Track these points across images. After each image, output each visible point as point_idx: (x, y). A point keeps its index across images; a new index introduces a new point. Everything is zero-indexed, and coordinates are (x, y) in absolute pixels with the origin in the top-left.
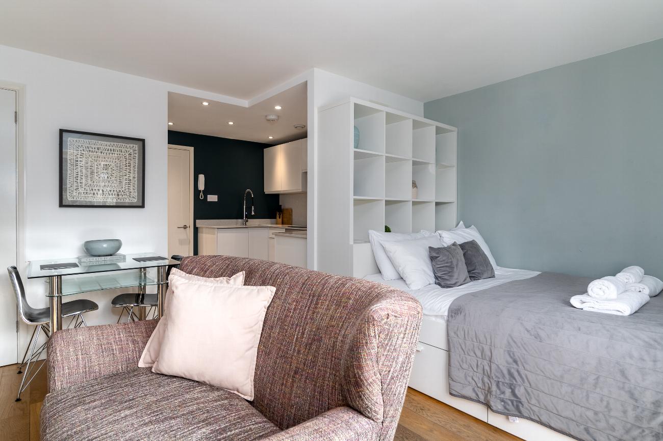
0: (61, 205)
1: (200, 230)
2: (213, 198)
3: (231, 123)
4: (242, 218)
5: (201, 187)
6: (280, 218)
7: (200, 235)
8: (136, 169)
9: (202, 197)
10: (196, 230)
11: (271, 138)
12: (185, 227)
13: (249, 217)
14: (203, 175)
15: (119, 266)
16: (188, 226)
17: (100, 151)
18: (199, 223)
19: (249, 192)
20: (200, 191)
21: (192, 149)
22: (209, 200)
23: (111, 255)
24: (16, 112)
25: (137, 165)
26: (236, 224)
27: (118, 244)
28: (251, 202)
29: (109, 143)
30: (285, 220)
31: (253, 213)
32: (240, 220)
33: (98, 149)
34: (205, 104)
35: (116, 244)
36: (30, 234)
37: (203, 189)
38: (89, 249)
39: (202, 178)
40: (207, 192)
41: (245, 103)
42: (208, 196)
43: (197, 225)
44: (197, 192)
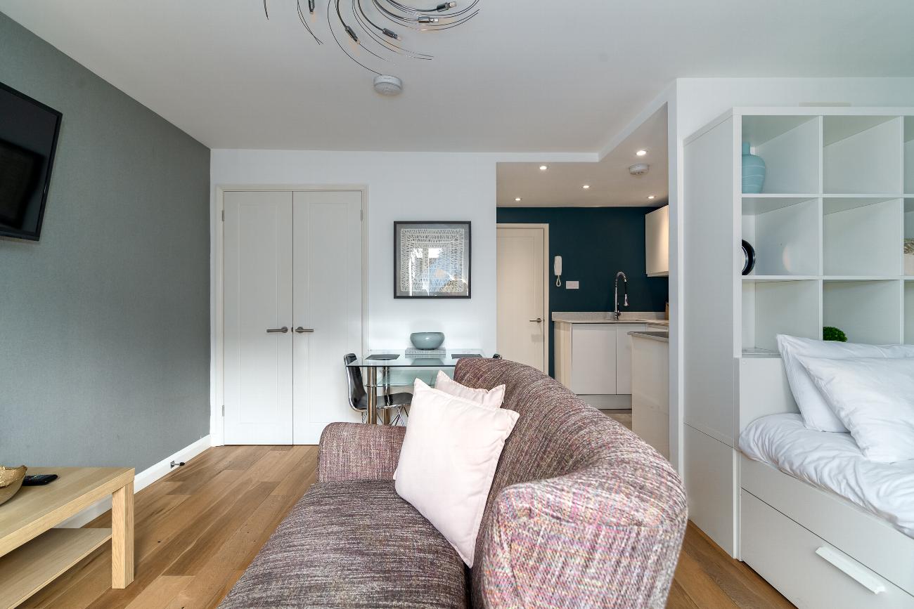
0: (396, 297)
1: (556, 325)
2: (573, 285)
3: (586, 187)
4: (613, 310)
5: (558, 271)
7: (556, 331)
8: (463, 256)
9: (559, 284)
10: (552, 324)
11: (651, 197)
12: (539, 321)
13: (622, 308)
14: (560, 257)
15: (441, 362)
16: (542, 319)
17: (428, 239)
18: (556, 316)
19: (621, 276)
20: (557, 276)
21: (546, 226)
22: (567, 287)
23: (433, 349)
24: (362, 211)
25: (463, 250)
26: (604, 318)
27: (440, 338)
28: (624, 288)
29: (436, 230)
31: (626, 304)
32: (610, 313)
33: (426, 237)
34: (543, 168)
35: (438, 338)
36: (372, 324)
37: (561, 274)
38: (417, 342)
39: (558, 260)
40: (565, 277)
41: (594, 157)
42: (567, 282)
43: (553, 319)
44: (552, 277)
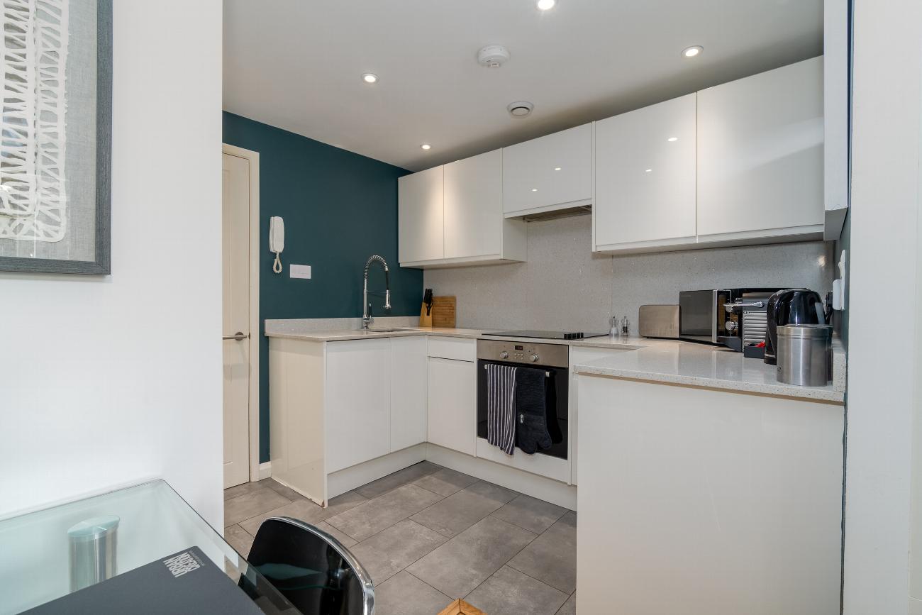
1: (272, 343)
2: (301, 272)
3: (370, 79)
4: (359, 315)
5: (277, 244)
6: (428, 314)
7: (273, 354)
8: (61, 77)
9: (278, 269)
10: (265, 341)
11: (426, 147)
12: (239, 337)
13: (377, 310)
14: (281, 219)
16: (246, 334)
18: (273, 326)
19: (375, 261)
20: (275, 254)
21: (254, 157)
22: (292, 275)
25: (63, 52)
30: (439, 318)
31: (388, 305)
32: (356, 320)
37: (281, 251)
39: (277, 224)
40: (290, 256)
42: (292, 266)
43: (268, 332)
44: (266, 256)
